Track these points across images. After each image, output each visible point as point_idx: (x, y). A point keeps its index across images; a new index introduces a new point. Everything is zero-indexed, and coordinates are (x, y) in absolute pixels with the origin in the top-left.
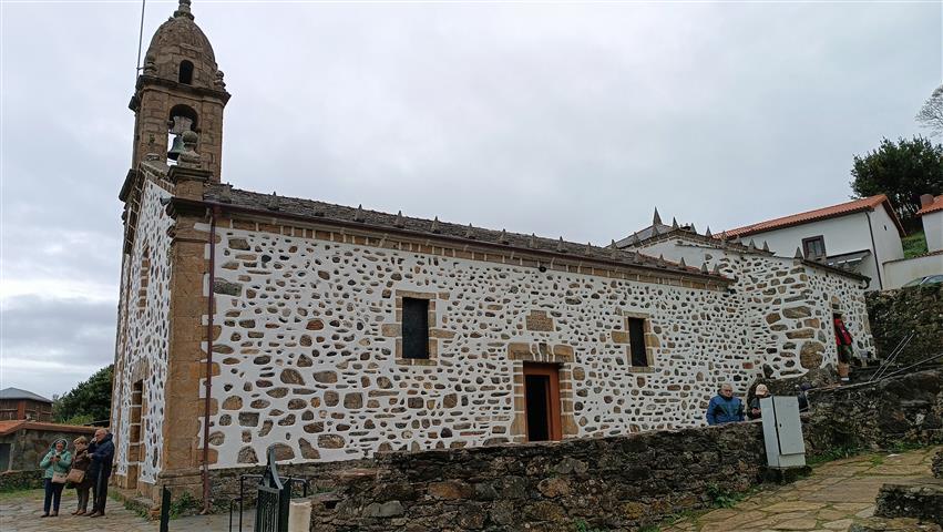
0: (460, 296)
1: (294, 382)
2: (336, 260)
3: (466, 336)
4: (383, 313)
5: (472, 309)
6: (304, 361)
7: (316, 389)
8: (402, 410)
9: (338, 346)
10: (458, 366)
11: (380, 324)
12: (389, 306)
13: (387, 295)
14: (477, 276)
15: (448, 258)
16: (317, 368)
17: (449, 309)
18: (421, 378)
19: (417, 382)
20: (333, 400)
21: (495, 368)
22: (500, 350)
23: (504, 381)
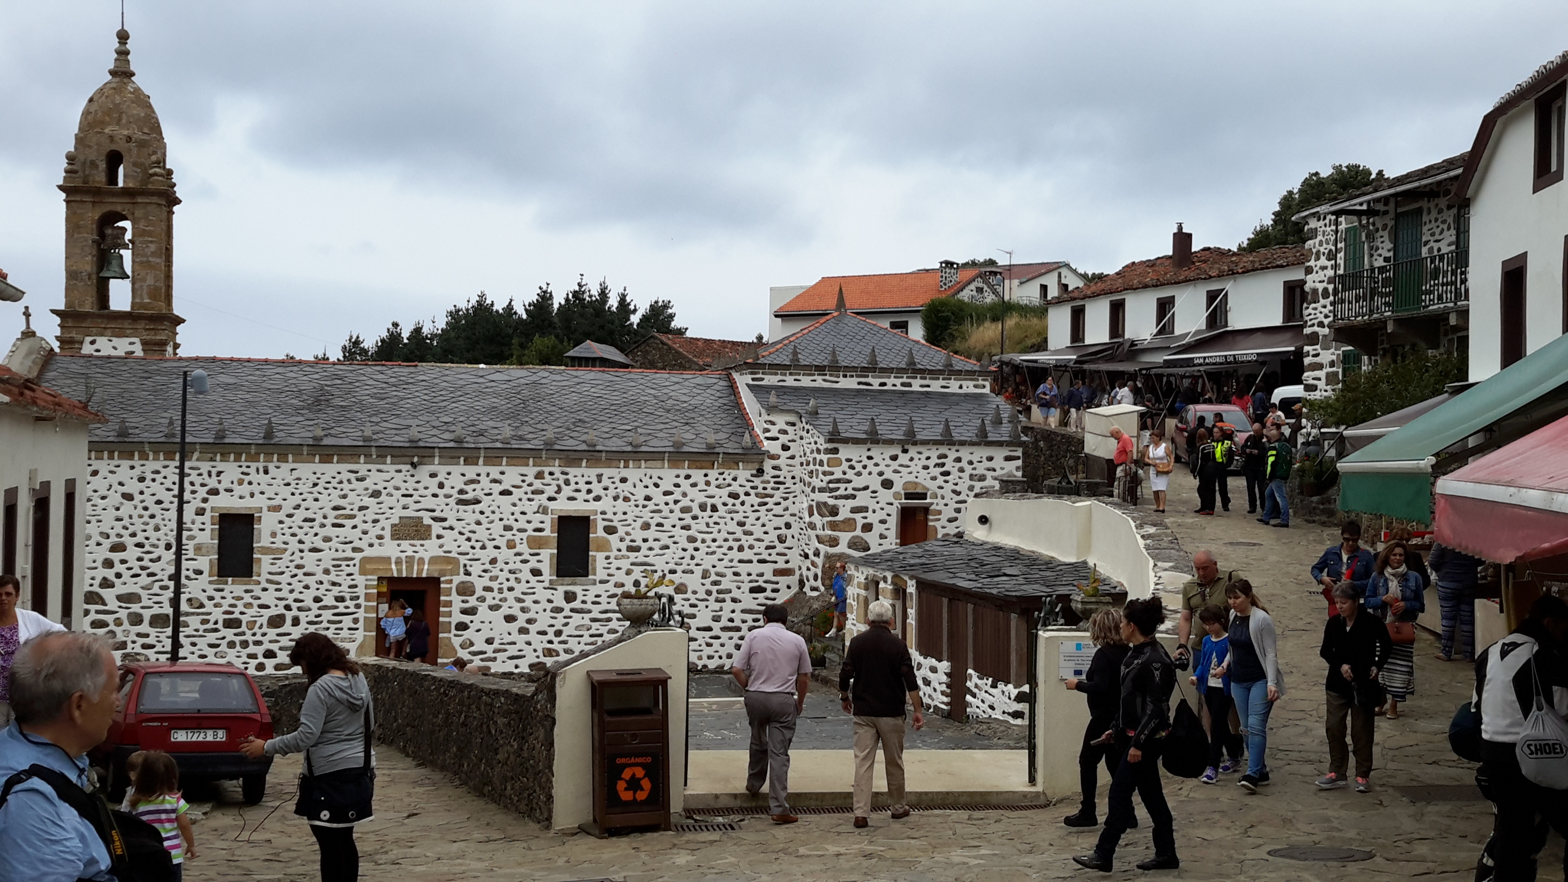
0: (298, 507)
1: (97, 603)
2: (142, 479)
3: (301, 551)
4: (196, 532)
5: (313, 520)
6: (106, 584)
7: (118, 609)
8: (216, 630)
9: (143, 568)
10: (290, 584)
11: (192, 543)
12: (203, 524)
13: (201, 512)
14: (322, 483)
15: (283, 465)
16: (120, 589)
17: (281, 522)
18: (240, 598)
19: (233, 602)
20: (137, 619)
21: (340, 585)
22: (348, 566)
23: (352, 599)
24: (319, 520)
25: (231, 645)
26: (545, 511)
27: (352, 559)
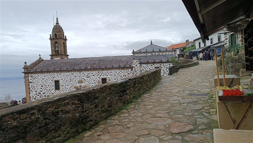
2: (44, 76)
4: (52, 83)
7: (43, 95)
10: (65, 90)
11: (51, 85)
13: (52, 80)
16: (43, 92)
18: (58, 93)
21: (71, 90)
22: (72, 87)
26: (99, 78)
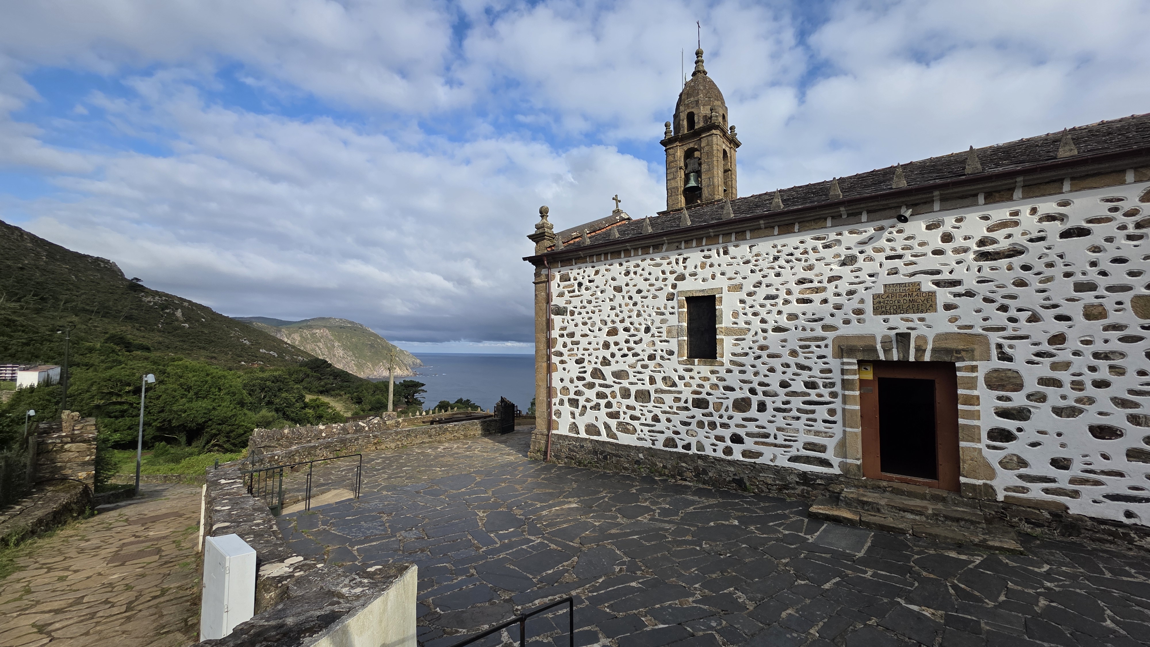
0: (758, 285)
1: (599, 378)
2: (627, 274)
3: (764, 331)
4: (668, 316)
5: (775, 297)
6: (606, 362)
7: (613, 384)
8: (687, 409)
9: (629, 349)
10: (753, 366)
11: (665, 326)
12: (673, 308)
13: (670, 297)
14: (783, 255)
15: (742, 243)
16: (614, 367)
17: (742, 301)
18: (707, 379)
19: (702, 382)
20: (626, 394)
21: (810, 369)
22: (819, 347)
23: (825, 386)
24: (783, 295)
25: (701, 425)
27: (823, 339)
